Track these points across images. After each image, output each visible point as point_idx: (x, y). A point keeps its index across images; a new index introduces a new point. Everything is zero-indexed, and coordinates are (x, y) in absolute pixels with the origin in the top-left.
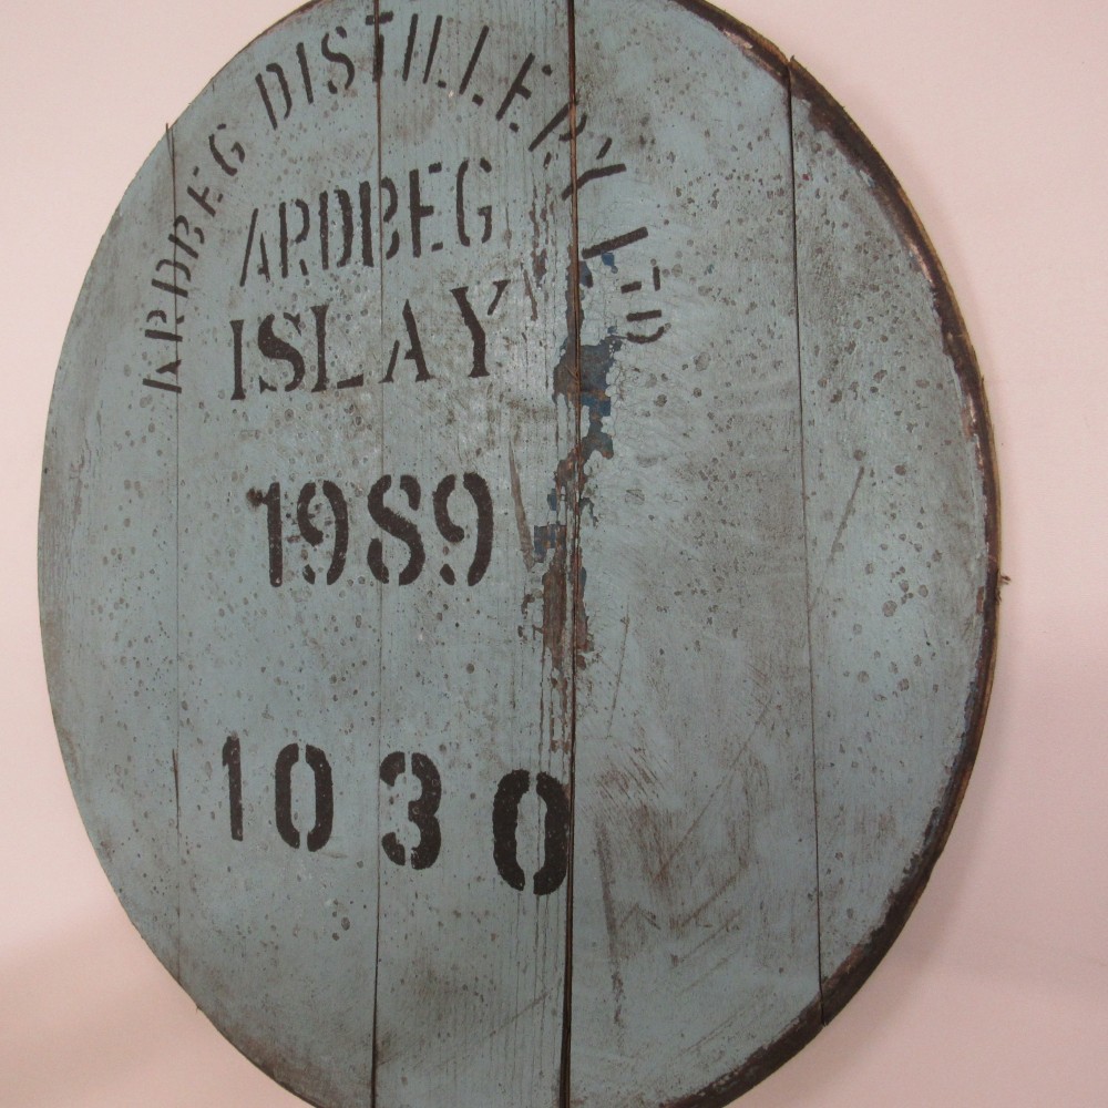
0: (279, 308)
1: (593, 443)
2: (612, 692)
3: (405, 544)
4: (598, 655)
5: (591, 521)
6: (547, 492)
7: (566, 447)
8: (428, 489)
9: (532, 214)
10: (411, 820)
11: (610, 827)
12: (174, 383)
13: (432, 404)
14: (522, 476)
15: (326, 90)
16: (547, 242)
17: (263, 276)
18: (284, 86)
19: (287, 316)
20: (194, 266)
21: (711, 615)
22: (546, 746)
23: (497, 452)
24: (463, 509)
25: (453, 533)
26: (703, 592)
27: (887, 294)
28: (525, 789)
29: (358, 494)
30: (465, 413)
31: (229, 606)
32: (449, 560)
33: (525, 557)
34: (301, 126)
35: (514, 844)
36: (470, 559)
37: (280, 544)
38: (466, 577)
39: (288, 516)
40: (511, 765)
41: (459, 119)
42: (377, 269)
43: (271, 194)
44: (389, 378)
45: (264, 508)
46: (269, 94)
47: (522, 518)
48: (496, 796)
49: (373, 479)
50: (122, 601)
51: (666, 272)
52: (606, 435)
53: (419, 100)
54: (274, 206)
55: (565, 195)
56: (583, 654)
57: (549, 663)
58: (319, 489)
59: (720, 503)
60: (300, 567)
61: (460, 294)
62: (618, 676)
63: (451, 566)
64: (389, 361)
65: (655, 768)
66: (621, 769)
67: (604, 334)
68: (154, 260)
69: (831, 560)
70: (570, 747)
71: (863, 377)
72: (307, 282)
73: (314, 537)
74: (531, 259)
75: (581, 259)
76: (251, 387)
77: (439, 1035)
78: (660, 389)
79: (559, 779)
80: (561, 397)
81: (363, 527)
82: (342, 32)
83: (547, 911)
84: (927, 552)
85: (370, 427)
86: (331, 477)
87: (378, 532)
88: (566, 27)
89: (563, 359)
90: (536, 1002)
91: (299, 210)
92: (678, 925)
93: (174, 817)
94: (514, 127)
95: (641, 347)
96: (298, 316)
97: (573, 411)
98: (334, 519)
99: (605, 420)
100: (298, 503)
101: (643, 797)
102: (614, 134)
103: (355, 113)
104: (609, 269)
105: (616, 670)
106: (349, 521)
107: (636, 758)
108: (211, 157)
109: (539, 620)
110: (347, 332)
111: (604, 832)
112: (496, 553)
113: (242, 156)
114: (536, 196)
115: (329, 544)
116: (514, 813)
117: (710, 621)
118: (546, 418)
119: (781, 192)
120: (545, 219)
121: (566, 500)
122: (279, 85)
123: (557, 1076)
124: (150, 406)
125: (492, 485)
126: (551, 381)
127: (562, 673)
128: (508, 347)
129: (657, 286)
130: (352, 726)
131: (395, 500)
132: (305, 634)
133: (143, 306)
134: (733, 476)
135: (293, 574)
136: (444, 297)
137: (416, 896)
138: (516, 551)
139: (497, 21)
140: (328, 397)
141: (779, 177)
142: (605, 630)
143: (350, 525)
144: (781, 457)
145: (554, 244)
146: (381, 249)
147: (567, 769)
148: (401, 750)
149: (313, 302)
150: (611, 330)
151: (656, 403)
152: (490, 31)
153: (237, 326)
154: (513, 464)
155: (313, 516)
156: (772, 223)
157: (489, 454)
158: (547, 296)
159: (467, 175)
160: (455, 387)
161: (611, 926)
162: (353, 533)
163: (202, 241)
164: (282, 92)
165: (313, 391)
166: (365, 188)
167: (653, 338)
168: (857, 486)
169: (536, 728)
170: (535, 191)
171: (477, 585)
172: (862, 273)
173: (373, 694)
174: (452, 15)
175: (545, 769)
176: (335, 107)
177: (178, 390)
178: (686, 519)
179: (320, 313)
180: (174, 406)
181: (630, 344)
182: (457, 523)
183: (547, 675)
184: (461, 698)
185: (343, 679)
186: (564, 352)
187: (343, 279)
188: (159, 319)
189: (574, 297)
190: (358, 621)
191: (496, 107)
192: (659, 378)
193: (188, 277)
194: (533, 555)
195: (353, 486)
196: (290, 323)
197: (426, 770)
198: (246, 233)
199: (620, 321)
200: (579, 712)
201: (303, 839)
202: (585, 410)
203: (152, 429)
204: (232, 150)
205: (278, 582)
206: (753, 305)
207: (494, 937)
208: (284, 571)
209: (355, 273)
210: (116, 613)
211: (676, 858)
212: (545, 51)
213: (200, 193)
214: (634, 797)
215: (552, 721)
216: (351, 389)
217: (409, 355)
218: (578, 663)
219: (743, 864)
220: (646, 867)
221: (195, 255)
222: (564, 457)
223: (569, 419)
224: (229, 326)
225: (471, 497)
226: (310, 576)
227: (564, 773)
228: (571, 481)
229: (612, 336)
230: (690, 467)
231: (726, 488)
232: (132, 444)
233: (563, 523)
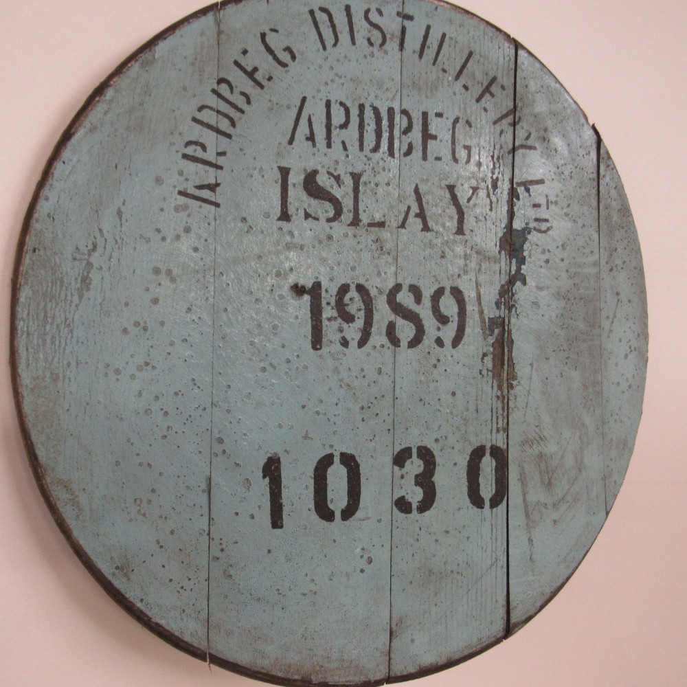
0: (323, 167)
1: (516, 278)
2: (526, 400)
3: (412, 325)
4: (519, 382)
5: (516, 316)
6: (494, 301)
7: (504, 279)
8: (427, 293)
9: (493, 157)
10: (416, 485)
11: (526, 466)
12: (213, 199)
13: (431, 246)
14: (482, 291)
15: (366, 42)
16: (499, 173)
17: (310, 143)
18: (333, 27)
19: (329, 173)
20: (240, 118)
21: (567, 360)
22: (495, 431)
23: (469, 277)
24: (449, 306)
25: (443, 320)
26: (564, 350)
27: (627, 231)
28: (484, 455)
29: (381, 292)
30: (452, 254)
31: (271, 364)
32: (440, 334)
33: (483, 333)
34: (346, 57)
35: (478, 485)
36: (453, 334)
37: (321, 322)
38: (450, 344)
39: (328, 304)
40: (476, 444)
41: (455, 94)
42: (396, 161)
43: (319, 91)
44: (403, 226)
45: (307, 297)
46: (320, 25)
47: (481, 313)
48: (469, 462)
49: (391, 284)
50: (147, 364)
51: (551, 202)
52: (523, 274)
53: (429, 73)
54: (321, 99)
55: (509, 153)
56: (512, 382)
57: (495, 388)
58: (353, 287)
59: (570, 310)
60: (338, 337)
61: (451, 188)
62: (529, 392)
63: (442, 338)
64: (403, 216)
65: (545, 433)
66: (530, 437)
67: (523, 225)
68: (196, 103)
69: (609, 336)
70: (506, 430)
71: (618, 262)
72: (347, 156)
73: (349, 318)
74: (491, 180)
75: (515, 186)
76: (297, 214)
77: (436, 605)
78: (547, 256)
79: (502, 447)
80: (503, 252)
81: (383, 313)
82: (380, 13)
83: (497, 516)
84: (636, 334)
85: (389, 254)
86: (362, 281)
87: (392, 317)
88: (513, 71)
89: (504, 233)
90: (492, 565)
91: (342, 109)
92: (555, 505)
93: (206, 529)
94: (485, 110)
95: (540, 235)
96: (339, 176)
97: (508, 261)
98: (363, 307)
99: (523, 267)
100: (336, 296)
101: (540, 448)
102: (533, 131)
103: (387, 64)
104: (527, 194)
105: (527, 388)
106: (374, 309)
107: (537, 430)
108: (263, 48)
109: (490, 366)
110: (376, 193)
111: (523, 469)
112: (468, 330)
113: (293, 58)
114: (495, 148)
115: (359, 323)
116: (478, 469)
117: (566, 363)
118: (495, 262)
119: (594, 180)
120: (498, 161)
121: (504, 304)
122: (329, 24)
123: (505, 599)
124: (187, 213)
125: (466, 294)
126: (498, 244)
127: (502, 393)
128: (477, 222)
129: (548, 208)
130: (375, 436)
131: (405, 298)
132: (341, 380)
133: (180, 134)
134: (575, 299)
135: (331, 342)
136: (441, 188)
137: (420, 529)
138: (478, 330)
139: (478, 51)
140: (361, 231)
141: (593, 173)
142: (522, 370)
143: (375, 312)
144: (593, 292)
145: (503, 175)
146: (400, 150)
147: (505, 441)
148: (409, 446)
149: (350, 169)
150: (527, 224)
151: (545, 262)
152: (474, 55)
153: (285, 172)
154: (477, 284)
155: (348, 305)
156: (591, 192)
157: (465, 277)
158: (498, 200)
159: (458, 125)
160: (446, 238)
161: (527, 515)
162: (376, 317)
163: (249, 102)
164: (331, 30)
165: (349, 225)
166: (391, 111)
167: (545, 232)
168: (617, 306)
169: (489, 422)
170: (494, 146)
171: (457, 348)
172: (619, 220)
173: (389, 415)
174: (453, 36)
175: (494, 443)
176: (372, 55)
177: (217, 205)
178: (557, 317)
179: (356, 177)
180: (211, 217)
181: (535, 232)
182: (445, 314)
183: (494, 394)
184: (448, 411)
185: (369, 407)
186: (505, 230)
187: (374, 161)
188: (199, 148)
189: (511, 205)
190: (380, 371)
191: (476, 96)
192: (546, 250)
193: (233, 124)
194: (487, 332)
195: (377, 287)
196: (332, 179)
197: (426, 455)
198: (296, 110)
199: (531, 221)
200: (510, 411)
201: (338, 515)
202: (514, 261)
203: (187, 230)
204: (284, 50)
205: (318, 347)
206: (584, 225)
207: (468, 538)
208: (324, 340)
209: (382, 159)
210: (138, 374)
211: (555, 475)
212: (502, 78)
213: (249, 69)
214: (536, 449)
215: (497, 418)
216: (377, 229)
217: (417, 216)
218: (511, 387)
219: (580, 470)
220: (542, 482)
221: (242, 111)
222: (503, 283)
223: (506, 264)
224: (276, 170)
225: (454, 299)
226: (345, 343)
227: (504, 443)
228: (506, 295)
229: (527, 228)
230: (558, 293)
231: (573, 304)
232: (164, 239)
233: (503, 316)
